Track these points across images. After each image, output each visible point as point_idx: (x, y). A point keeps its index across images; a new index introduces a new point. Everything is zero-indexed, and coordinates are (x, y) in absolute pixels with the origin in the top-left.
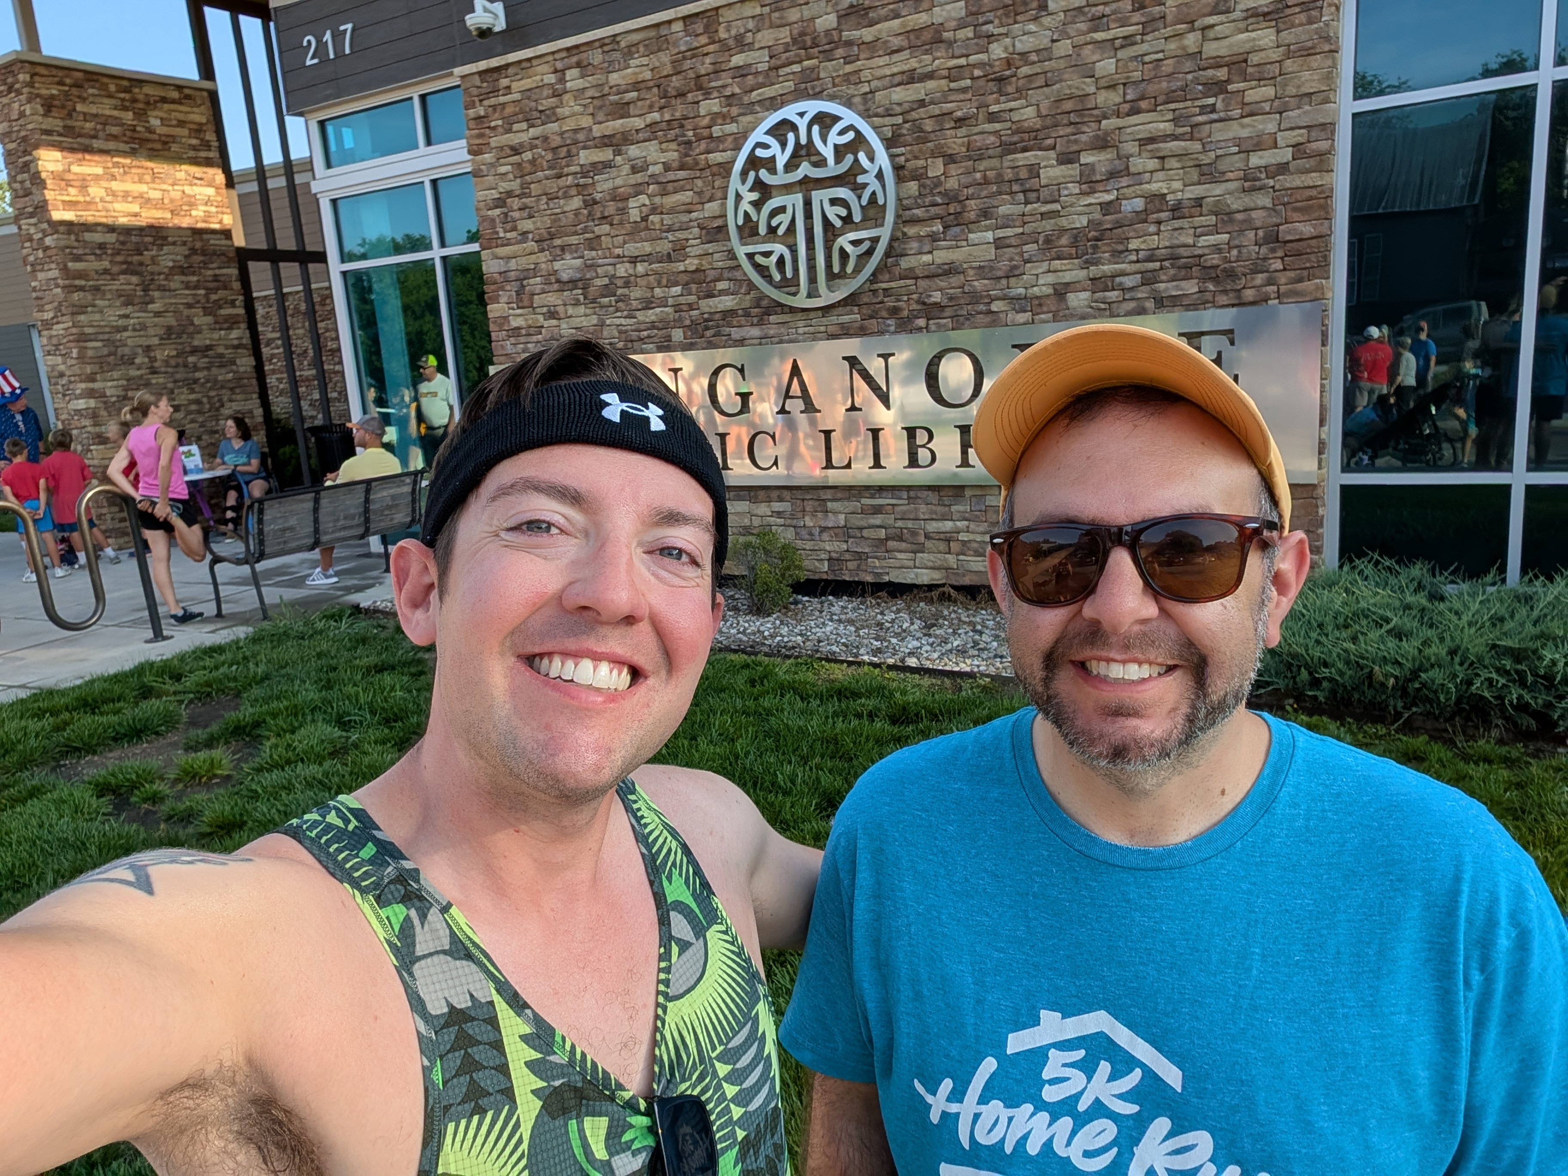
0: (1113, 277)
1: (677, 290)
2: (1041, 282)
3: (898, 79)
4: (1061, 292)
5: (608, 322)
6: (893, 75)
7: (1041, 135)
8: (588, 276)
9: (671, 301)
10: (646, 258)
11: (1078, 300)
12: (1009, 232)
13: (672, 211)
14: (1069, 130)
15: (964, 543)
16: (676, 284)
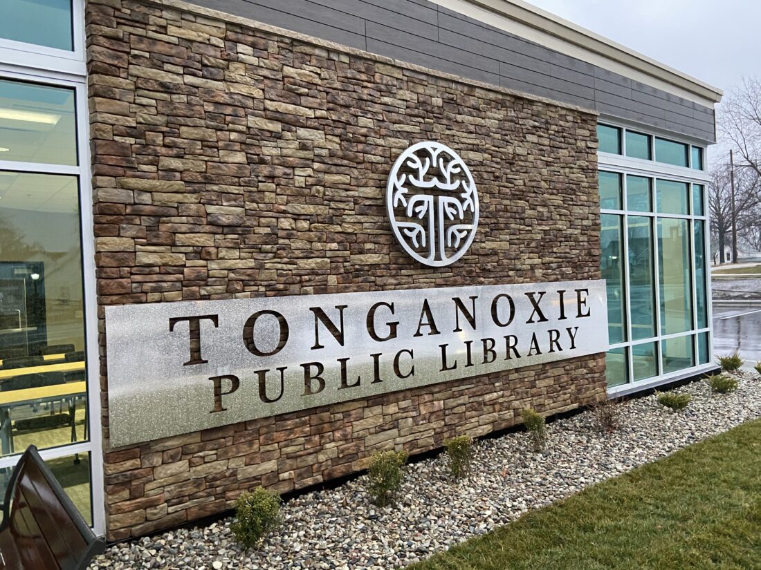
0: (549, 264)
1: (334, 246)
2: (526, 263)
3: (470, 147)
4: (533, 268)
5: (268, 266)
6: (469, 144)
7: (525, 194)
8: (248, 223)
9: (329, 254)
10: (308, 217)
11: (539, 272)
12: (515, 237)
13: (334, 186)
14: (534, 195)
15: (501, 404)
16: (333, 241)
